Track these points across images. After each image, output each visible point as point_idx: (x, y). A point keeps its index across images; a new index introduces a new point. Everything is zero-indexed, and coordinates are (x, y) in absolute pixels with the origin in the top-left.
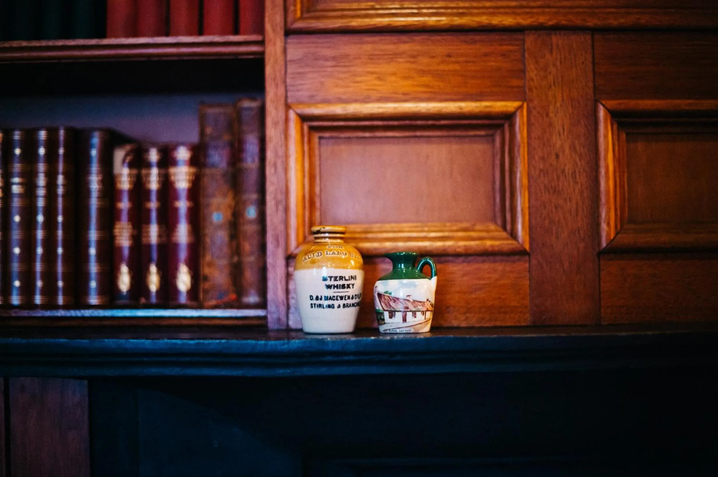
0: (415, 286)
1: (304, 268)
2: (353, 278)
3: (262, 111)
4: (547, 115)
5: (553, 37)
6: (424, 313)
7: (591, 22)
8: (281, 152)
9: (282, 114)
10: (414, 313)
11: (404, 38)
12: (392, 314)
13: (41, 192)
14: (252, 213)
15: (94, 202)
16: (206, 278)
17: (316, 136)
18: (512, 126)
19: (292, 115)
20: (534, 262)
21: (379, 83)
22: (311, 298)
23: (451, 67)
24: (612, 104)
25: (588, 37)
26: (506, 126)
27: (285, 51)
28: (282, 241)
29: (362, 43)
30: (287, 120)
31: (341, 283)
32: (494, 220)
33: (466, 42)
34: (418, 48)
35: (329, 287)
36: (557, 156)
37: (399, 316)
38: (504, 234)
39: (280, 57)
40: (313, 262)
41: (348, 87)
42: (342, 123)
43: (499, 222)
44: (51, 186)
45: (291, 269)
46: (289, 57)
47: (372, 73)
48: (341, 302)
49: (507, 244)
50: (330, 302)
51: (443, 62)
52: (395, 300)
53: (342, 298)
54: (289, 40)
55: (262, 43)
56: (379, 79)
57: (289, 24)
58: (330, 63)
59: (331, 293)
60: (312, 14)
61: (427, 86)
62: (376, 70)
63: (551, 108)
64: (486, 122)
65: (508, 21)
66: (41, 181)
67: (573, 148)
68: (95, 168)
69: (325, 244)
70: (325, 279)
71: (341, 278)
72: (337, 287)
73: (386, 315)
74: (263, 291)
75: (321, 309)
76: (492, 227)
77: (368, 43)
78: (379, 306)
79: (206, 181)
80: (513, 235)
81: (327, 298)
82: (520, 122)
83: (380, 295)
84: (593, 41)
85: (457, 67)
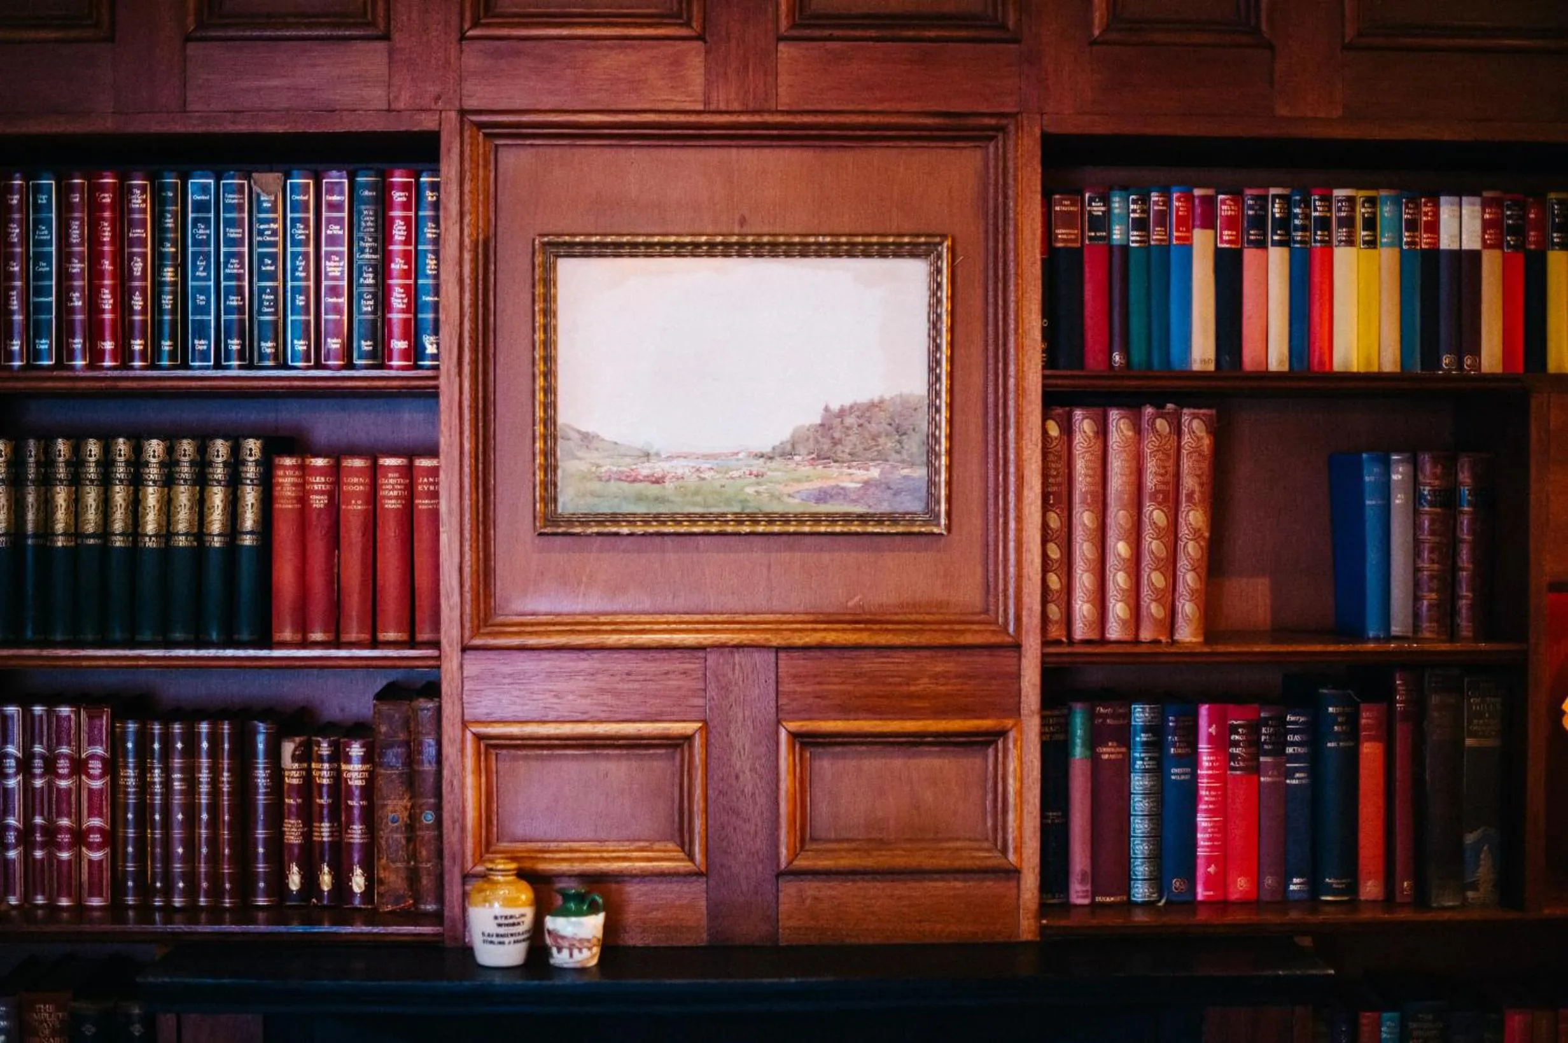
0: (581, 924)
1: (476, 906)
2: (523, 915)
3: (439, 710)
4: (728, 735)
5: (737, 656)
6: (590, 949)
7: (776, 640)
8: (457, 769)
9: (458, 732)
10: (580, 950)
11: (583, 655)
12: (560, 950)
13: (204, 788)
14: (429, 818)
15: (261, 799)
16: (381, 882)
17: (493, 752)
18: (691, 747)
19: (469, 736)
20: (711, 882)
21: (556, 700)
22: (483, 934)
23: (630, 686)
24: (794, 726)
25: (772, 656)
26: (686, 746)
27: (461, 666)
28: (458, 861)
29: (541, 660)
30: (463, 741)
31: (511, 921)
32: (671, 839)
33: (646, 660)
34: (598, 665)
35: (500, 925)
36: (737, 777)
37: (566, 953)
38: (682, 855)
39: (457, 675)
40: (485, 900)
41: (526, 704)
42: (519, 742)
43: (678, 840)
44: (215, 782)
45: (468, 888)
46: (465, 674)
47: (551, 691)
48: (512, 939)
49: (683, 865)
50: (501, 939)
51: (622, 680)
52: (563, 938)
53: (512, 935)
54: (466, 656)
55: (439, 658)
56: (555, 696)
57: (466, 642)
58: (507, 681)
59: (502, 930)
60: (489, 629)
61: (604, 704)
62: (555, 688)
63: (732, 727)
64: (665, 742)
65: (690, 639)
66: (204, 776)
67: (753, 769)
68: (261, 761)
69: (497, 883)
70: (496, 918)
71: (511, 917)
72: (508, 925)
73: (554, 950)
74: (440, 899)
75: (491, 946)
76: (671, 846)
77: (546, 659)
78: (549, 940)
79: (380, 782)
80: (691, 857)
81: (497, 935)
82: (697, 742)
83: (549, 932)
84: (777, 659)
85: (636, 685)
